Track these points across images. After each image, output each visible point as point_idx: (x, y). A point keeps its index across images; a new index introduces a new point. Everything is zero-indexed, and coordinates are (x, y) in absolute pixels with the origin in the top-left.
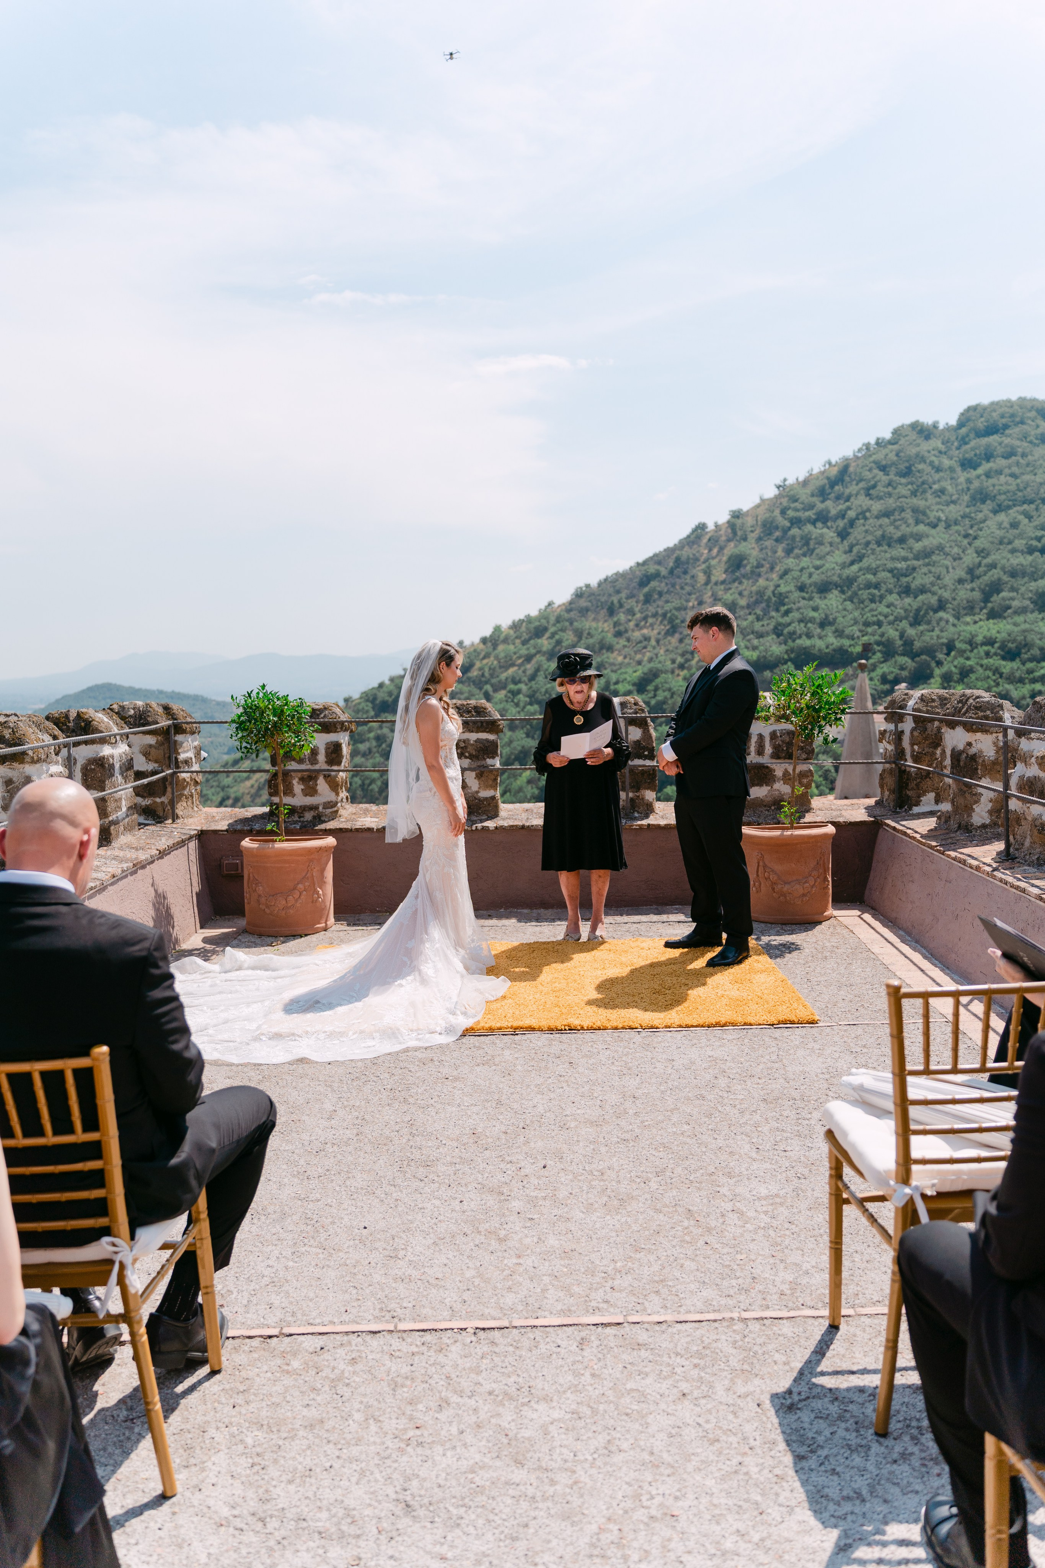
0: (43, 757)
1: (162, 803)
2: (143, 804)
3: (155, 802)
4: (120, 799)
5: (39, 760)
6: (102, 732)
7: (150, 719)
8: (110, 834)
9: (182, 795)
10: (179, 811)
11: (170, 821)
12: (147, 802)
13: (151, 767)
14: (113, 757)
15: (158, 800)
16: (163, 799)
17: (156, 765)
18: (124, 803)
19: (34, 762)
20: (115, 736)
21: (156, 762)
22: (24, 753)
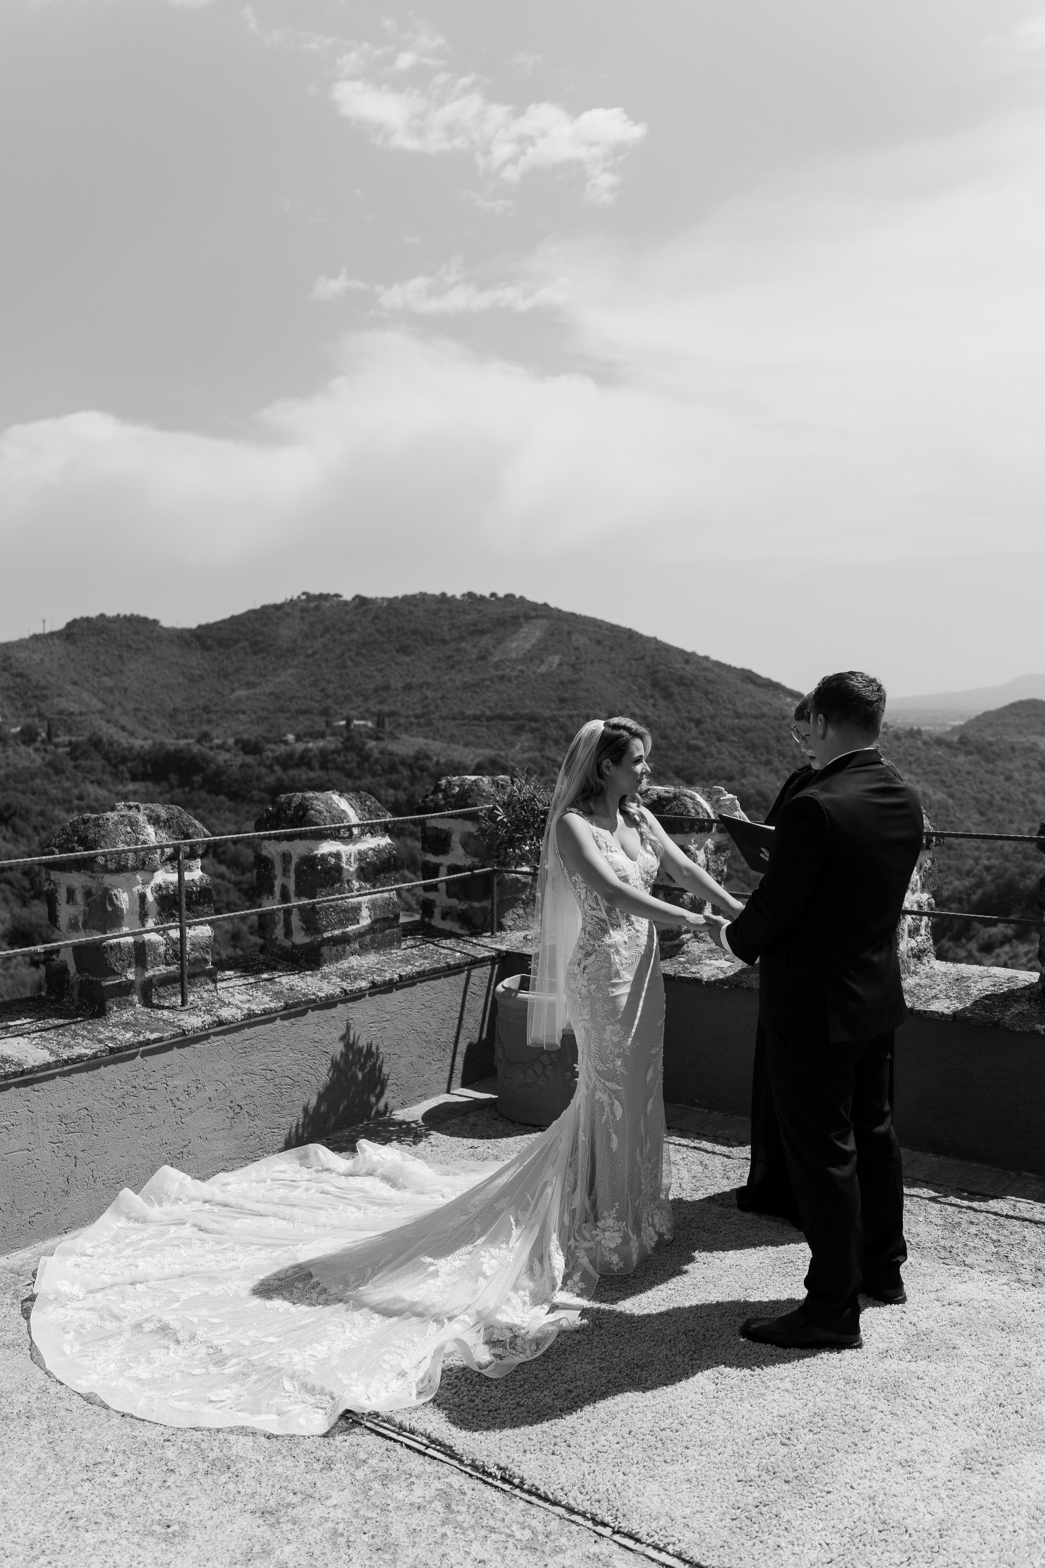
0: (130, 863)
1: (483, 908)
2: (459, 907)
3: (472, 907)
4: (357, 909)
5: (122, 869)
6: (317, 824)
7: (470, 801)
8: (320, 955)
9: (517, 900)
10: (507, 922)
11: (489, 934)
12: (462, 906)
13: (467, 862)
14: (338, 856)
15: (476, 904)
16: (486, 903)
17: (476, 860)
18: (365, 912)
19: (106, 870)
20: (349, 828)
21: (475, 855)
22: (93, 859)
